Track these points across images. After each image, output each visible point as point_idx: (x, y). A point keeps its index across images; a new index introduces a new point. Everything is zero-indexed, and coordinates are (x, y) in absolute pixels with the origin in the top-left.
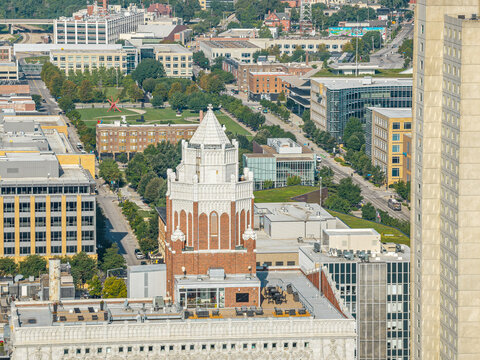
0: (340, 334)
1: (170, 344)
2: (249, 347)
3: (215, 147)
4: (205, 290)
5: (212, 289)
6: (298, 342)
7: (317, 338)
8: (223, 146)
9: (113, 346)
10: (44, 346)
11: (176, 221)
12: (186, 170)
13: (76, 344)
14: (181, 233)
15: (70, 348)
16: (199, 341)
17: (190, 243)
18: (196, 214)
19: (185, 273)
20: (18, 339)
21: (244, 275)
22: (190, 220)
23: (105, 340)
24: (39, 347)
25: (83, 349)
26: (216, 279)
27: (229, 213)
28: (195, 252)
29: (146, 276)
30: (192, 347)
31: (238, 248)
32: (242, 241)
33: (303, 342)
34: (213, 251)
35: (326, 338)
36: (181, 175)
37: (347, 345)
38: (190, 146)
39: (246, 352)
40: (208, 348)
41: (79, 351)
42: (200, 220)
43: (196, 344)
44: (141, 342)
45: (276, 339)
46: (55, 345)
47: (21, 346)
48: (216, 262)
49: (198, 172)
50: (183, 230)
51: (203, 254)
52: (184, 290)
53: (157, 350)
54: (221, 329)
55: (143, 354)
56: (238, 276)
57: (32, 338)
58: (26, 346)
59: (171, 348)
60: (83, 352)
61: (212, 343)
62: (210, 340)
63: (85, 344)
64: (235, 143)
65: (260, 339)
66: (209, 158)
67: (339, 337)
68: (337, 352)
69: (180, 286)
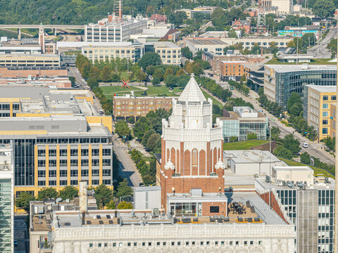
0: (284, 236)
1: (164, 241)
2: (220, 244)
3: (196, 103)
4: (188, 203)
5: (193, 203)
6: (254, 241)
7: (268, 238)
8: (202, 103)
9: (124, 242)
10: (75, 241)
11: (168, 155)
12: (175, 120)
13: (98, 240)
14: (172, 164)
15: (94, 243)
16: (184, 239)
17: (178, 171)
18: (182, 151)
19: (174, 192)
20: (57, 236)
21: (216, 194)
22: (178, 154)
23: (118, 237)
24: (72, 242)
25: (103, 243)
26: (196, 196)
27: (206, 150)
28: (182, 177)
29: (147, 194)
30: (179, 244)
31: (212, 175)
32: (215, 170)
33: (258, 240)
34: (194, 177)
35: (274, 238)
36: (172, 123)
37: (289, 244)
38: (178, 102)
39: (217, 247)
40: (190, 244)
41: (100, 245)
42: (185, 155)
43: (182, 241)
44: (143, 239)
45: (238, 238)
46: (84, 241)
47: (60, 241)
48: (196, 184)
49: (184, 121)
50: (173, 161)
51: (187, 179)
52: (174, 204)
53: (154, 245)
54: (200, 231)
55: (144, 248)
56: (212, 194)
57: (67, 236)
58: (63, 241)
59: (164, 244)
60: (103, 246)
61: (193, 241)
62: (192, 238)
63: (104, 240)
64: (210, 101)
65: (227, 238)
66: (191, 111)
67: (284, 238)
68: (282, 248)
69: (170, 201)
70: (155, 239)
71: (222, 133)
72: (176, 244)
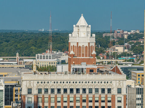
1: (69, 81)
2: (94, 83)
3: (83, 26)
4: (80, 68)
5: (82, 68)
6: (109, 81)
7: (114, 80)
8: (86, 26)
9: (52, 81)
10: (31, 80)
11: (72, 49)
12: (74, 34)
13: (41, 80)
14: (73, 52)
15: (39, 81)
16: (78, 80)
17: (76, 55)
18: (78, 46)
19: (74, 64)
20: (24, 78)
22: (76, 48)
23: (50, 79)
24: (30, 81)
25: (43, 82)
26: (84, 66)
27: (88, 46)
28: (77, 57)
29: (62, 66)
30: (76, 82)
31: (91, 57)
32: (92, 54)
33: (110, 81)
34: (83, 58)
35: (117, 80)
37: (124, 83)
38: (76, 26)
40: (81, 83)
41: (42, 83)
42: (79, 48)
44: (61, 80)
45: (102, 80)
46: (35, 80)
47: (24, 80)
48: (84, 60)
49: (78, 34)
50: (74, 51)
51: (80, 58)
52: (74, 68)
53: (65, 83)
54: (85, 77)
55: (61, 84)
56: (90, 65)
57: (28, 78)
58: (26, 80)
60: (43, 83)
61: (82, 81)
63: (44, 80)
64: (90, 26)
65: (97, 80)
66: (82, 29)
67: (121, 80)
68: (121, 85)
69: (72, 67)
70: (66, 80)
71: (95, 39)
72: (75, 83)
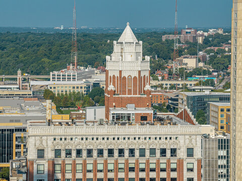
0: (194, 133)
1: (107, 137)
2: (148, 139)
3: (130, 43)
4: (125, 114)
5: (128, 114)
6: (173, 137)
7: (182, 135)
8: (135, 43)
9: (78, 137)
10: (43, 136)
11: (110, 81)
12: (115, 56)
13: (60, 136)
14: (113, 86)
15: (57, 137)
16: (122, 135)
17: (117, 92)
18: (120, 77)
19: (115, 106)
20: (30, 132)
21: (145, 108)
22: (117, 80)
23: (74, 134)
24: (41, 136)
25: (63, 138)
26: (131, 110)
27: (137, 77)
28: (120, 96)
29: (95, 110)
30: (118, 139)
31: (142, 95)
32: (144, 91)
33: (175, 137)
34: (129, 96)
35: (187, 135)
36: (113, 58)
37: (198, 139)
38: (117, 43)
39: (146, 142)
40: (127, 139)
41: (61, 139)
42: (123, 80)
43: (120, 137)
44: (93, 135)
45: (161, 135)
46: (50, 136)
47: (32, 136)
48: (131, 101)
49: (122, 56)
51: (124, 97)
52: (115, 114)
53: (100, 140)
54: (133, 130)
55: (93, 141)
56: (142, 108)
57: (38, 132)
58: (35, 136)
59: (108, 139)
60: (63, 140)
61: (129, 136)
62: (128, 135)
63: (64, 135)
64: (141, 42)
65: (153, 135)
66: (127, 49)
68: (192, 142)
69: (112, 112)
70: (101, 135)
71: (149, 65)
72: (116, 139)
